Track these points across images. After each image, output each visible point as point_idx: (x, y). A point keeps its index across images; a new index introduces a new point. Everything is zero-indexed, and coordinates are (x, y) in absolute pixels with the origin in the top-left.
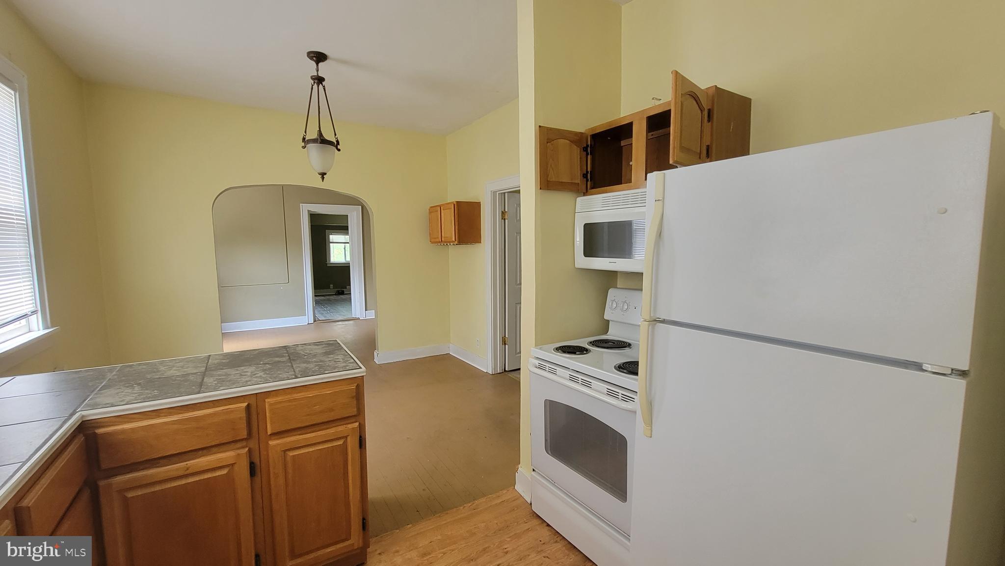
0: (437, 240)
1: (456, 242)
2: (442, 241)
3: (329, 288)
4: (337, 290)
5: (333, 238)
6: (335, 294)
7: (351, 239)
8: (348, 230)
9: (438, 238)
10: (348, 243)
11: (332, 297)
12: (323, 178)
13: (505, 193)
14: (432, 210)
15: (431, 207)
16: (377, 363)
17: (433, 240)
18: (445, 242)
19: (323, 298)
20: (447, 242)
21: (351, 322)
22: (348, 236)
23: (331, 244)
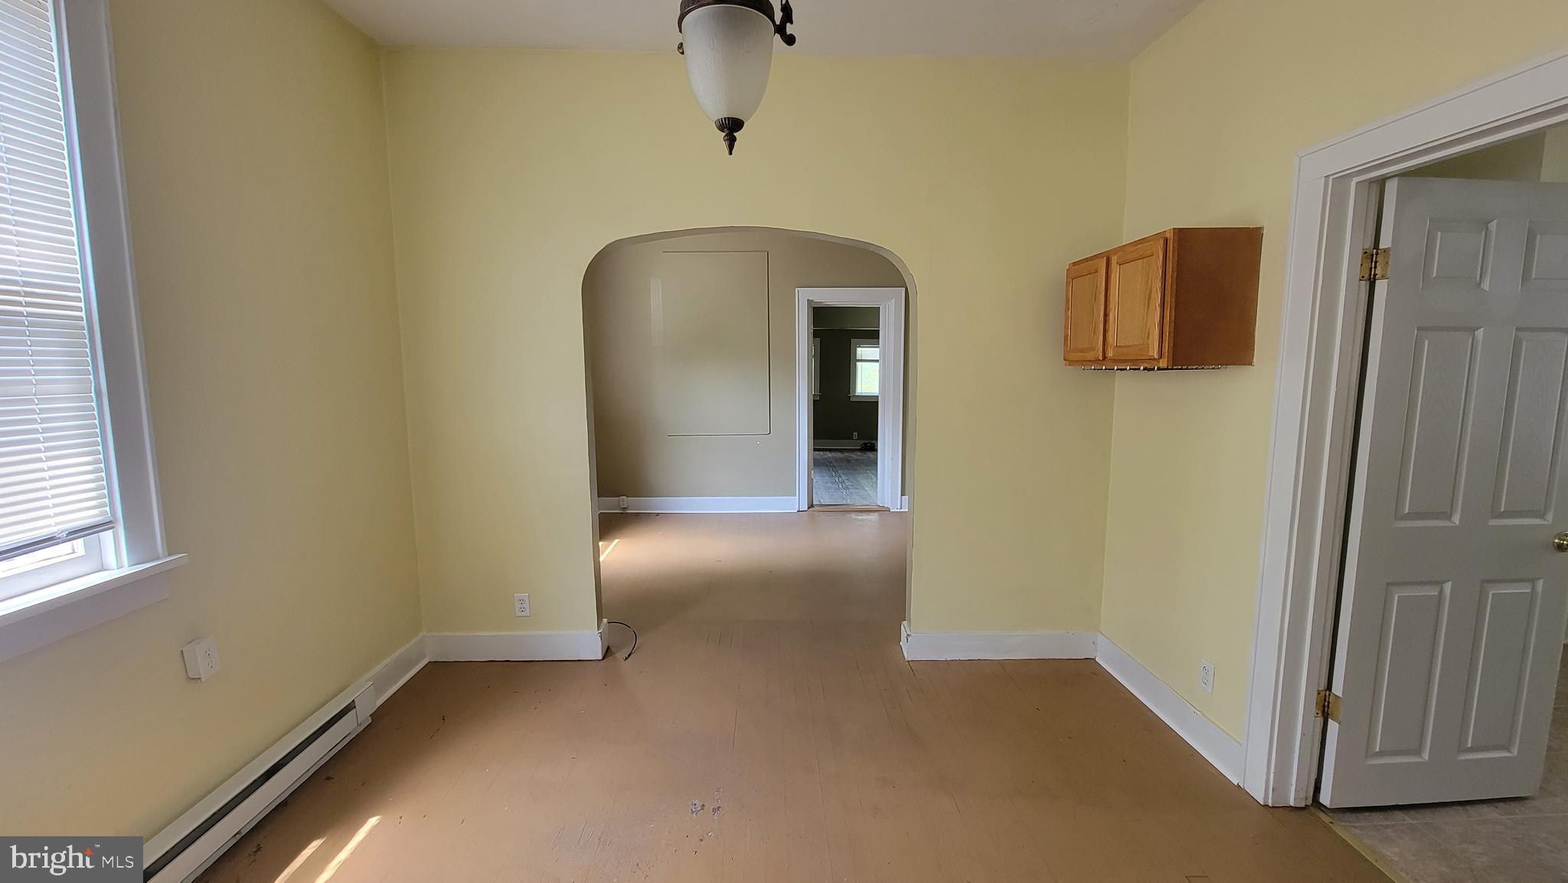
0: (1090, 356)
1: (1163, 363)
2: (1104, 357)
3: (850, 437)
4: (863, 442)
5: (863, 352)
6: (861, 450)
7: (883, 354)
8: (878, 338)
9: (1093, 349)
10: (878, 361)
11: (853, 455)
12: (731, 142)
13: (1382, 182)
14: (1079, 270)
15: (1074, 264)
16: (906, 657)
17: (1073, 356)
18: (1115, 361)
19: (838, 455)
20: (1124, 361)
21: (874, 517)
22: (878, 349)
23: (859, 364)
